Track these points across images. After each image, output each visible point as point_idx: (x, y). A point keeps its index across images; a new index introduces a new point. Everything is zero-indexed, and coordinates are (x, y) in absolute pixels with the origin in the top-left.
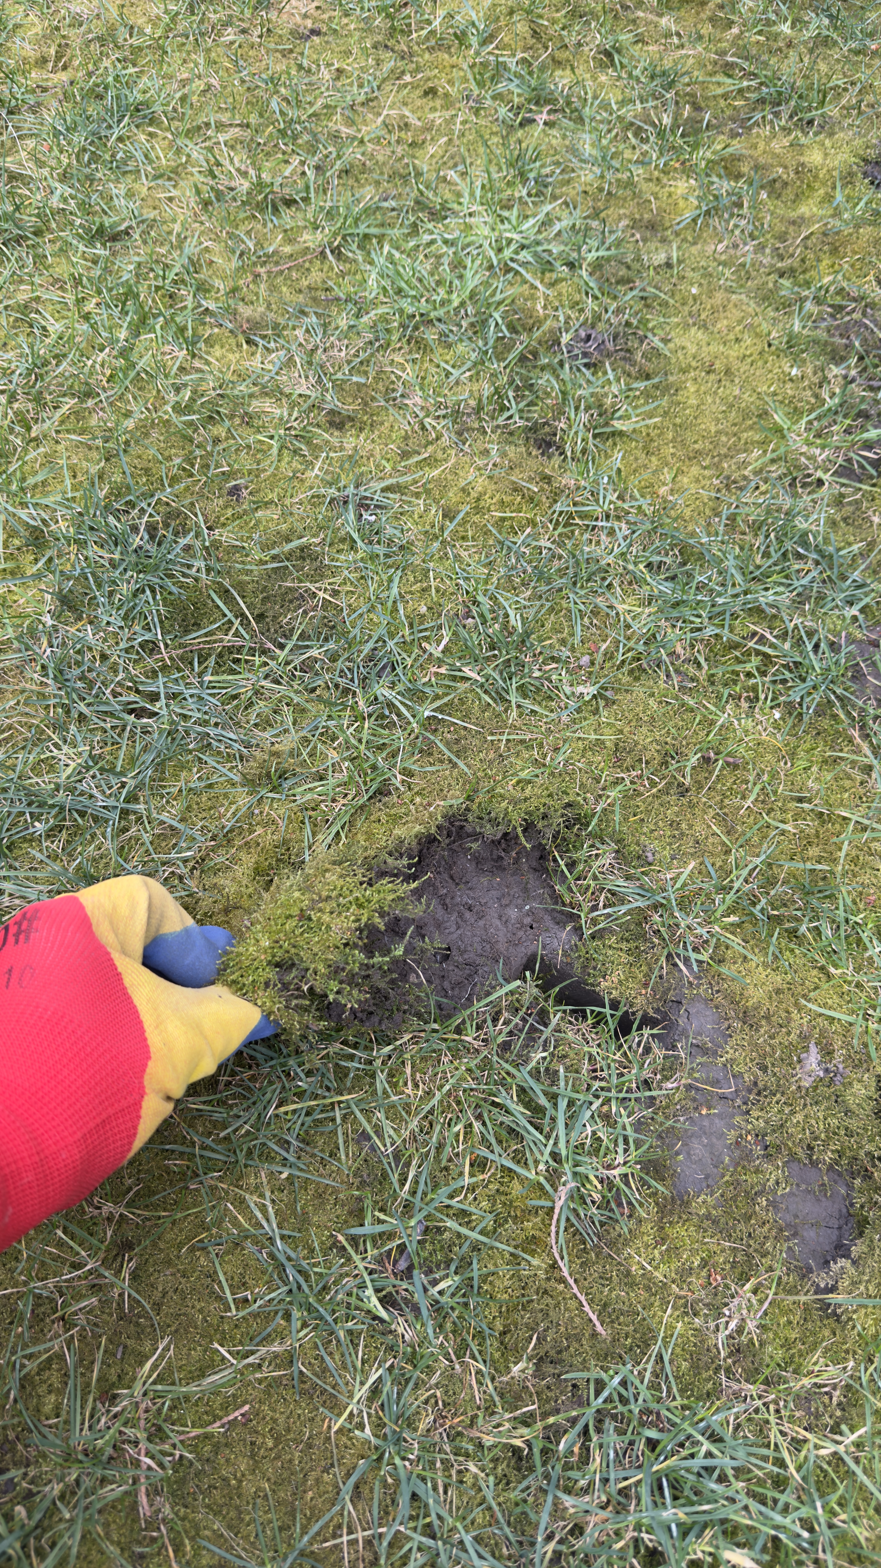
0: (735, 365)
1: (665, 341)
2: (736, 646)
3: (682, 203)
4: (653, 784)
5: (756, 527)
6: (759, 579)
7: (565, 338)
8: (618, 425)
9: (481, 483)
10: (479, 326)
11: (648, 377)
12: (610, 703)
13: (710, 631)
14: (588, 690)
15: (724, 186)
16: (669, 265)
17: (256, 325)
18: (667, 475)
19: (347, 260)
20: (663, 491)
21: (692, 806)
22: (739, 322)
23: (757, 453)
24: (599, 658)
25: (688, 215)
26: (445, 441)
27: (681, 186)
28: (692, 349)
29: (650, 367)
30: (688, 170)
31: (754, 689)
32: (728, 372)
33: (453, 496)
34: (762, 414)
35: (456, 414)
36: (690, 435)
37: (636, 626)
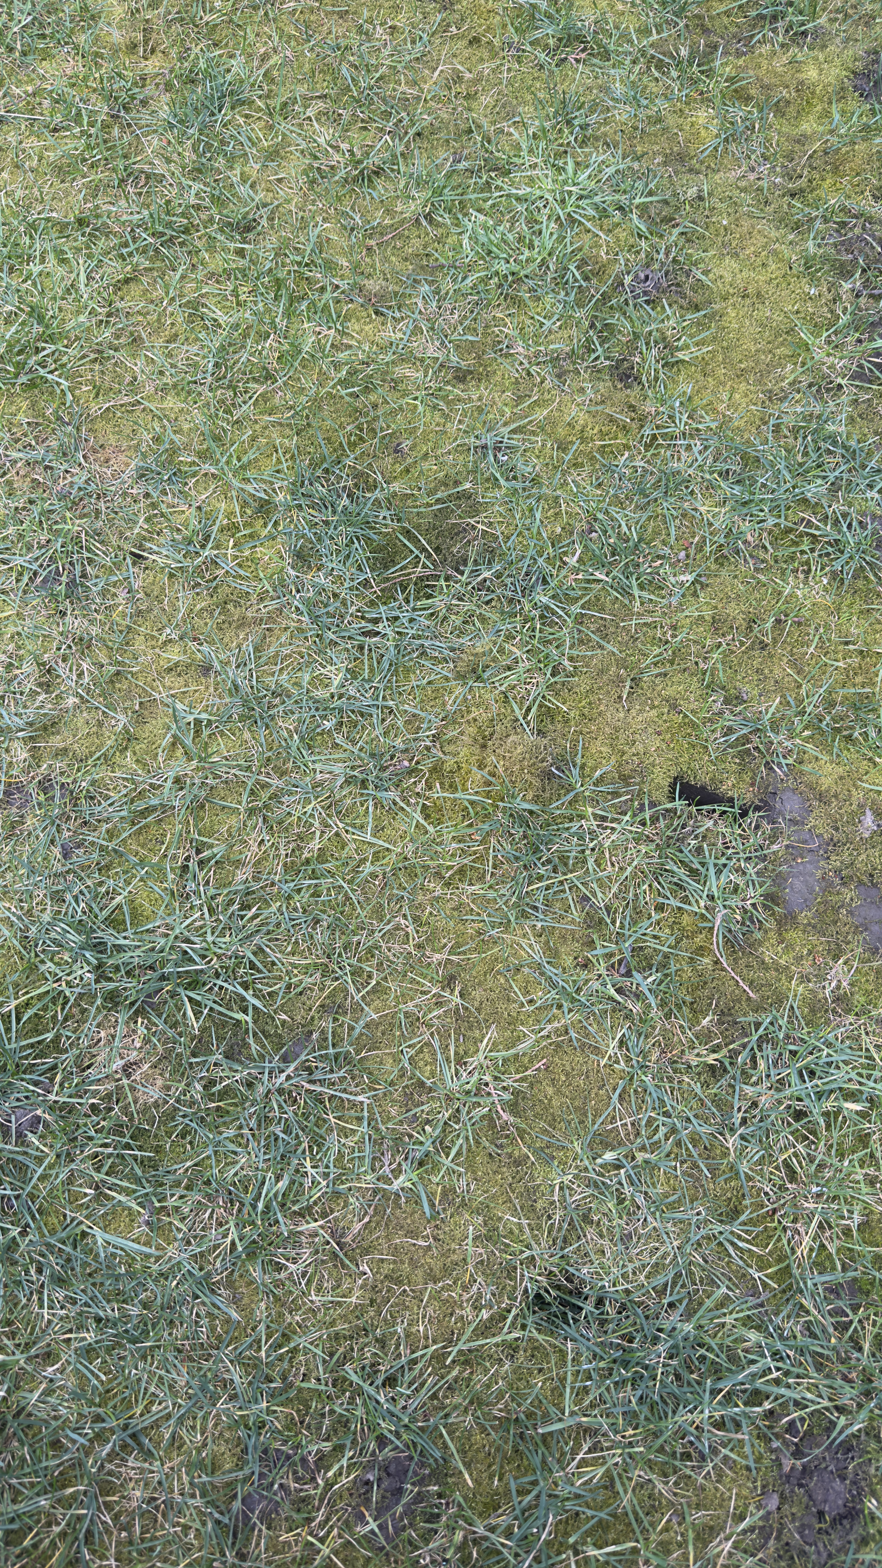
0: (764, 288)
1: (706, 273)
2: (789, 531)
3: (703, 133)
4: (742, 644)
5: (795, 431)
6: (800, 473)
7: (628, 280)
8: (680, 355)
9: (583, 418)
10: (560, 281)
11: (697, 308)
12: (704, 586)
13: (771, 522)
14: (687, 578)
15: (738, 112)
16: (701, 198)
17: (382, 297)
18: (725, 397)
19: (439, 225)
20: (721, 407)
21: (771, 656)
22: (764, 247)
23: (790, 367)
24: (692, 551)
25: (710, 143)
26: (548, 384)
27: (702, 115)
28: (728, 278)
29: (698, 299)
30: (706, 100)
31: (807, 563)
32: (759, 295)
33: (561, 432)
34: (790, 331)
35: (555, 360)
36: (736, 356)
37: (716, 525)
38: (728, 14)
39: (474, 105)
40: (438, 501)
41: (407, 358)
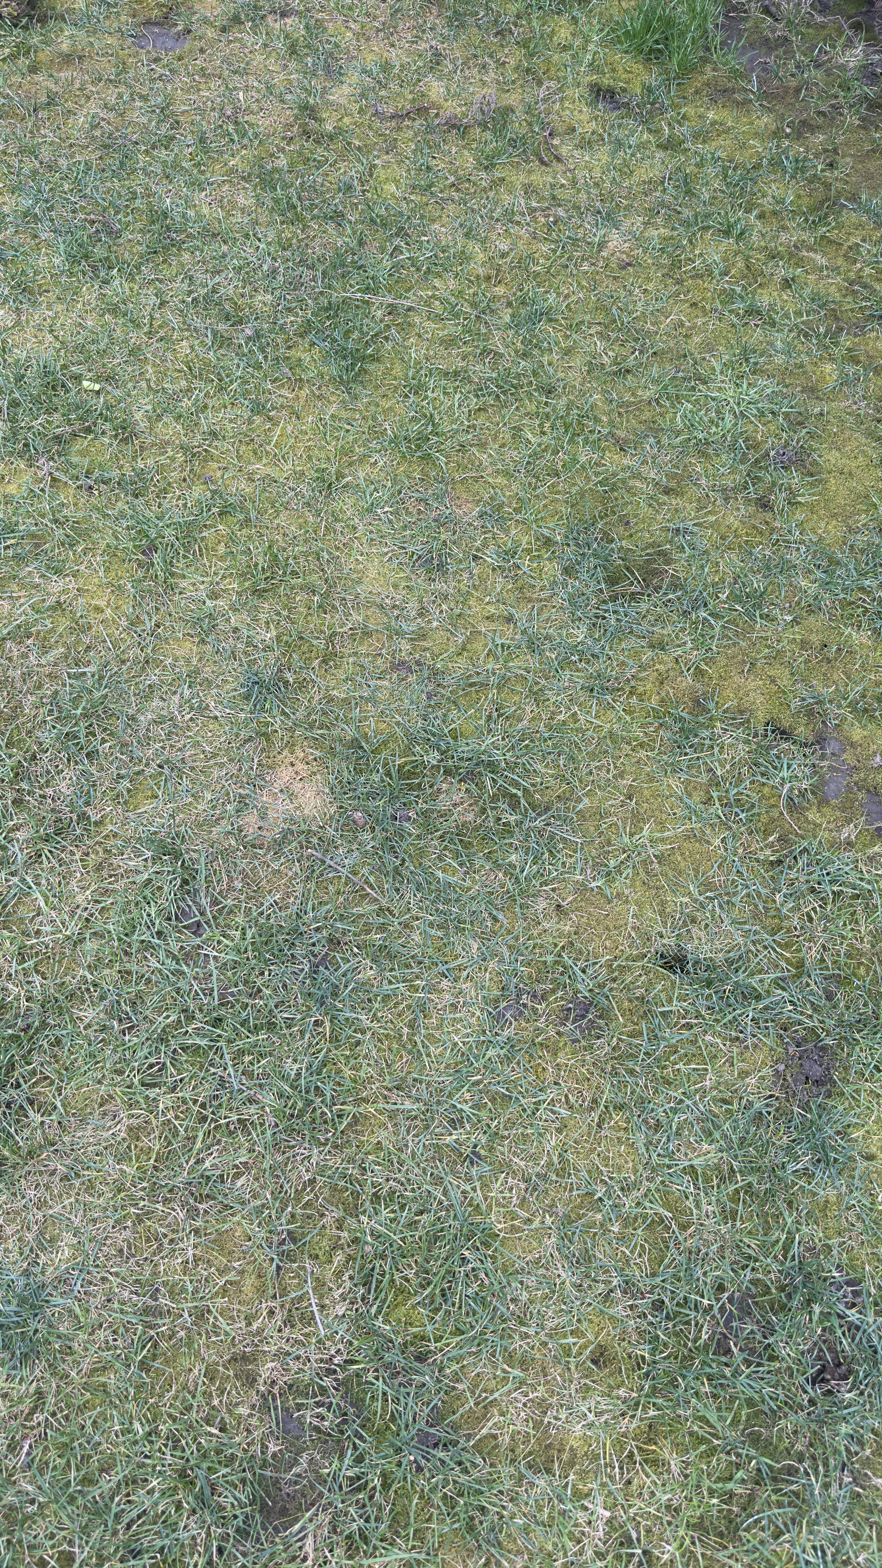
0: (854, 470)
1: (820, 456)
2: (852, 603)
3: (828, 378)
4: (817, 657)
5: (862, 551)
6: (863, 575)
7: (772, 453)
8: (799, 499)
9: (737, 524)
10: (733, 448)
11: (812, 475)
12: (798, 623)
13: (842, 596)
14: (789, 618)
15: (851, 369)
16: (822, 414)
17: (626, 441)
18: (823, 525)
19: (661, 406)
20: (820, 531)
21: (832, 667)
22: (857, 448)
23: (864, 516)
24: (793, 604)
25: (831, 384)
26: (718, 503)
27: (828, 367)
28: (833, 461)
29: (813, 470)
30: (832, 360)
31: (860, 622)
32: (850, 474)
33: (723, 530)
34: (867, 497)
35: (724, 490)
36: (832, 505)
37: (809, 592)
38: (852, 310)
39: (689, 341)
40: (647, 555)
41: (637, 476)
